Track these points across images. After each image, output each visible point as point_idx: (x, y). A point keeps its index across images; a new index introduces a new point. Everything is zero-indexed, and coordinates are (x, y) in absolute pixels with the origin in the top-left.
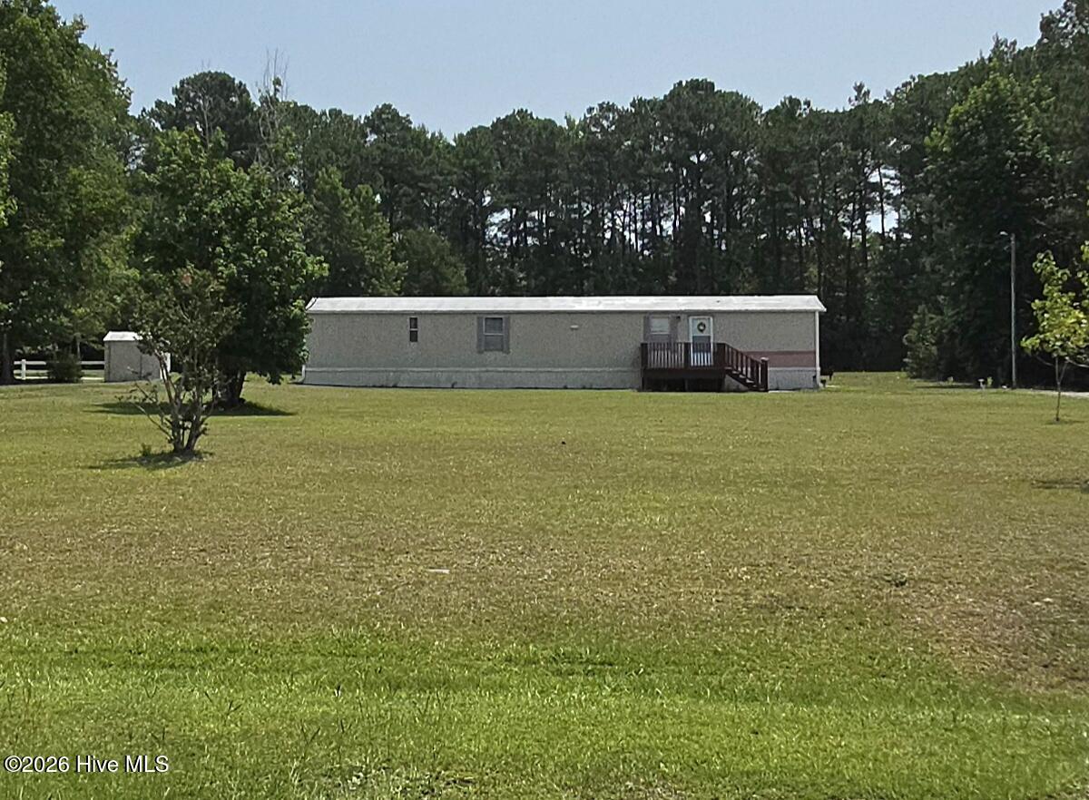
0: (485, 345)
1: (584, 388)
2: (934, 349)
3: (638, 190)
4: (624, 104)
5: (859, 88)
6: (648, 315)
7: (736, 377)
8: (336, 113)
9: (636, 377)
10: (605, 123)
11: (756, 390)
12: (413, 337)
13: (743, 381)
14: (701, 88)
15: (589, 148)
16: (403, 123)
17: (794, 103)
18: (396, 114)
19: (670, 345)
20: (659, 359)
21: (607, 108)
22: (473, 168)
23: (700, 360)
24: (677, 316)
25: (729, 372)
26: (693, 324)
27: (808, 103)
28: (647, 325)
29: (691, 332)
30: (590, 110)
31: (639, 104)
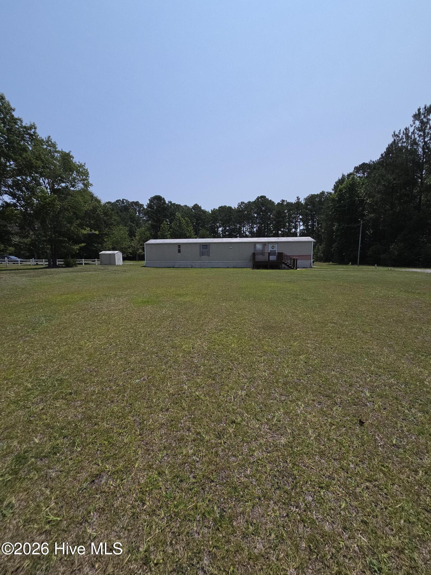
0: (202, 254)
1: (234, 268)
2: (322, 255)
3: (248, 223)
4: (246, 202)
5: (298, 198)
6: (255, 243)
7: (286, 264)
8: (186, 206)
9: (251, 264)
10: (242, 206)
11: (293, 269)
12: (179, 251)
13: (288, 266)
14: (263, 197)
15: (238, 212)
16: (200, 208)
17: (283, 201)
18: (198, 206)
19: (262, 253)
20: (259, 258)
21: (242, 203)
22: (214, 217)
23: (273, 258)
24: (264, 244)
25: (284, 263)
26: (270, 246)
27: (286, 201)
28: (255, 247)
29: (270, 249)
30: (239, 203)
31: (249, 202)
